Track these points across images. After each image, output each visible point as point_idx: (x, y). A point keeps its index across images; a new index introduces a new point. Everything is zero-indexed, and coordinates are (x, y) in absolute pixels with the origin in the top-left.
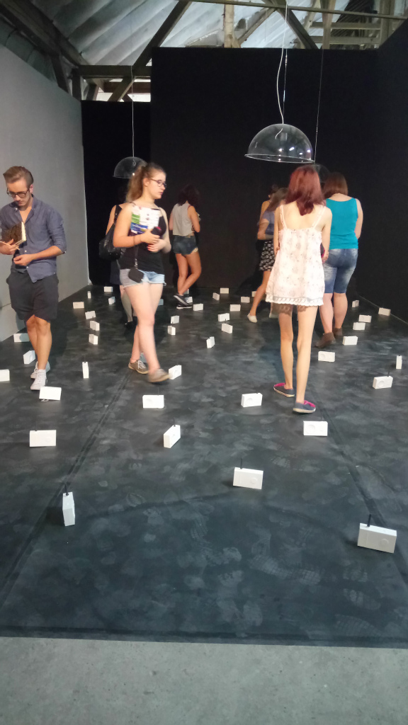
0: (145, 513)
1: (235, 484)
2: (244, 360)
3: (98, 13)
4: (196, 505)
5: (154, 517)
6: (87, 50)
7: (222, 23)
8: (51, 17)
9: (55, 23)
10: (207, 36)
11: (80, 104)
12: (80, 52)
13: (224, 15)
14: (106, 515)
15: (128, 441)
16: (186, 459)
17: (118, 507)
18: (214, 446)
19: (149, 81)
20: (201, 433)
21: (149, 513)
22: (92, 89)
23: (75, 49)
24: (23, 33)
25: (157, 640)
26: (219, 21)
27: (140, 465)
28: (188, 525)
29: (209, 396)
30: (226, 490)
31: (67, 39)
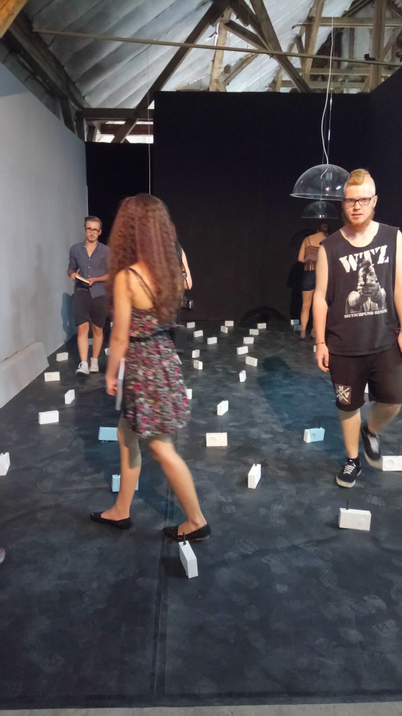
0: (264, 560)
1: (342, 525)
2: (282, 393)
3: (103, 60)
4: (312, 549)
5: (276, 565)
6: (90, 94)
7: (210, 68)
8: (63, 63)
9: (66, 68)
10: (196, 81)
11: (84, 145)
12: (83, 95)
13: (213, 61)
14: (225, 563)
15: (209, 482)
16: (277, 500)
17: (232, 555)
18: (297, 485)
19: (152, 123)
20: (278, 471)
21: (269, 561)
22: (92, 131)
23: (79, 93)
24: (39, 78)
25: (345, 702)
26: (208, 67)
27: (233, 508)
28: (315, 573)
29: (266, 432)
30: (333, 533)
31: (74, 83)
